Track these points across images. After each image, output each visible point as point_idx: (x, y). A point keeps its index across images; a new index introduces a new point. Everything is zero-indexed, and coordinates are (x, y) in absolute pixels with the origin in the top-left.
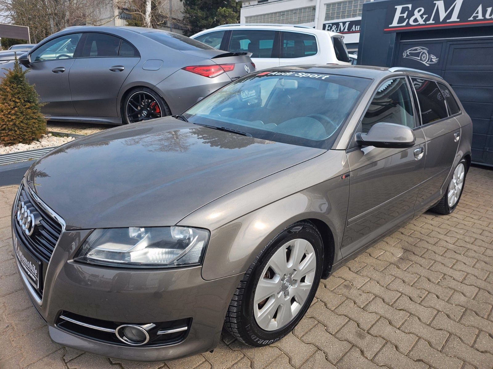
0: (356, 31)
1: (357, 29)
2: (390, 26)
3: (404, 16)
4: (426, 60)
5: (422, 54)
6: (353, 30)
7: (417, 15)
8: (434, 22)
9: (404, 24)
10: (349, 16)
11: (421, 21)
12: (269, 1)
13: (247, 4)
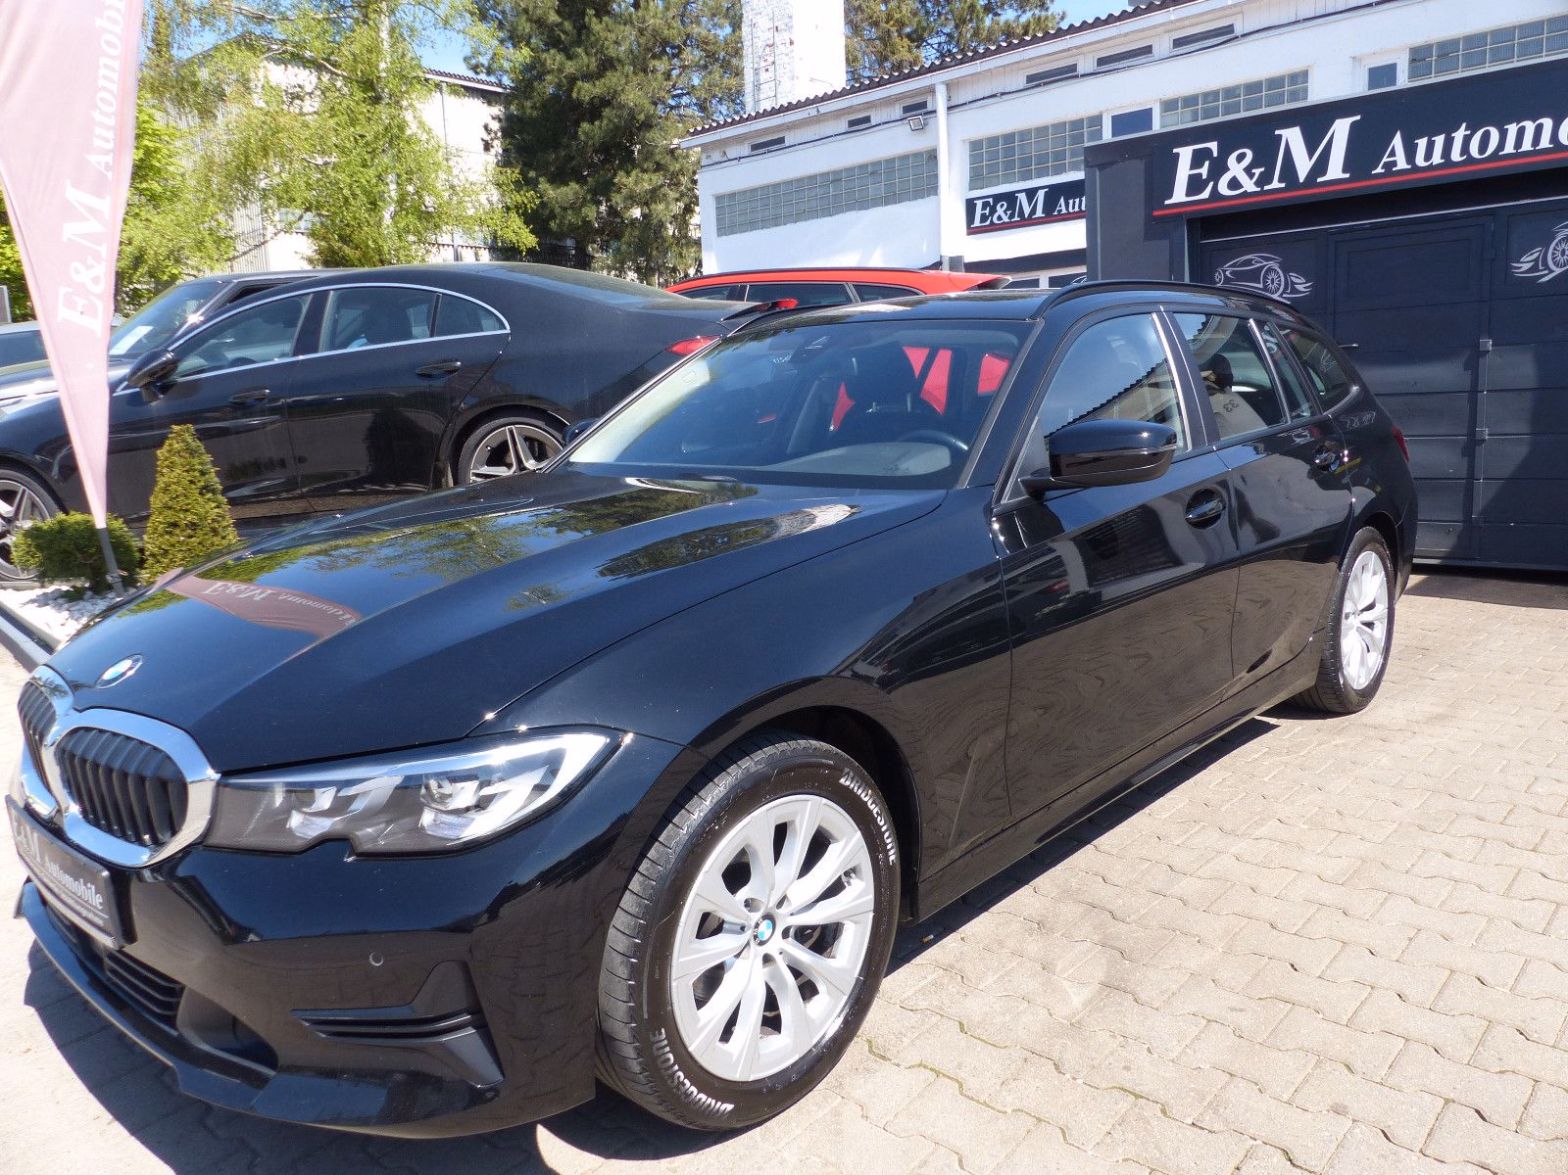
0: (1069, 213)
1: (1074, 208)
2: (1167, 202)
3: (1200, 175)
4: (1278, 289)
5: (1267, 273)
6: (1060, 211)
7: (1236, 168)
8: (1283, 185)
9: (1206, 194)
10: (1041, 174)
11: (1249, 186)
12: (787, 144)
13: (716, 156)
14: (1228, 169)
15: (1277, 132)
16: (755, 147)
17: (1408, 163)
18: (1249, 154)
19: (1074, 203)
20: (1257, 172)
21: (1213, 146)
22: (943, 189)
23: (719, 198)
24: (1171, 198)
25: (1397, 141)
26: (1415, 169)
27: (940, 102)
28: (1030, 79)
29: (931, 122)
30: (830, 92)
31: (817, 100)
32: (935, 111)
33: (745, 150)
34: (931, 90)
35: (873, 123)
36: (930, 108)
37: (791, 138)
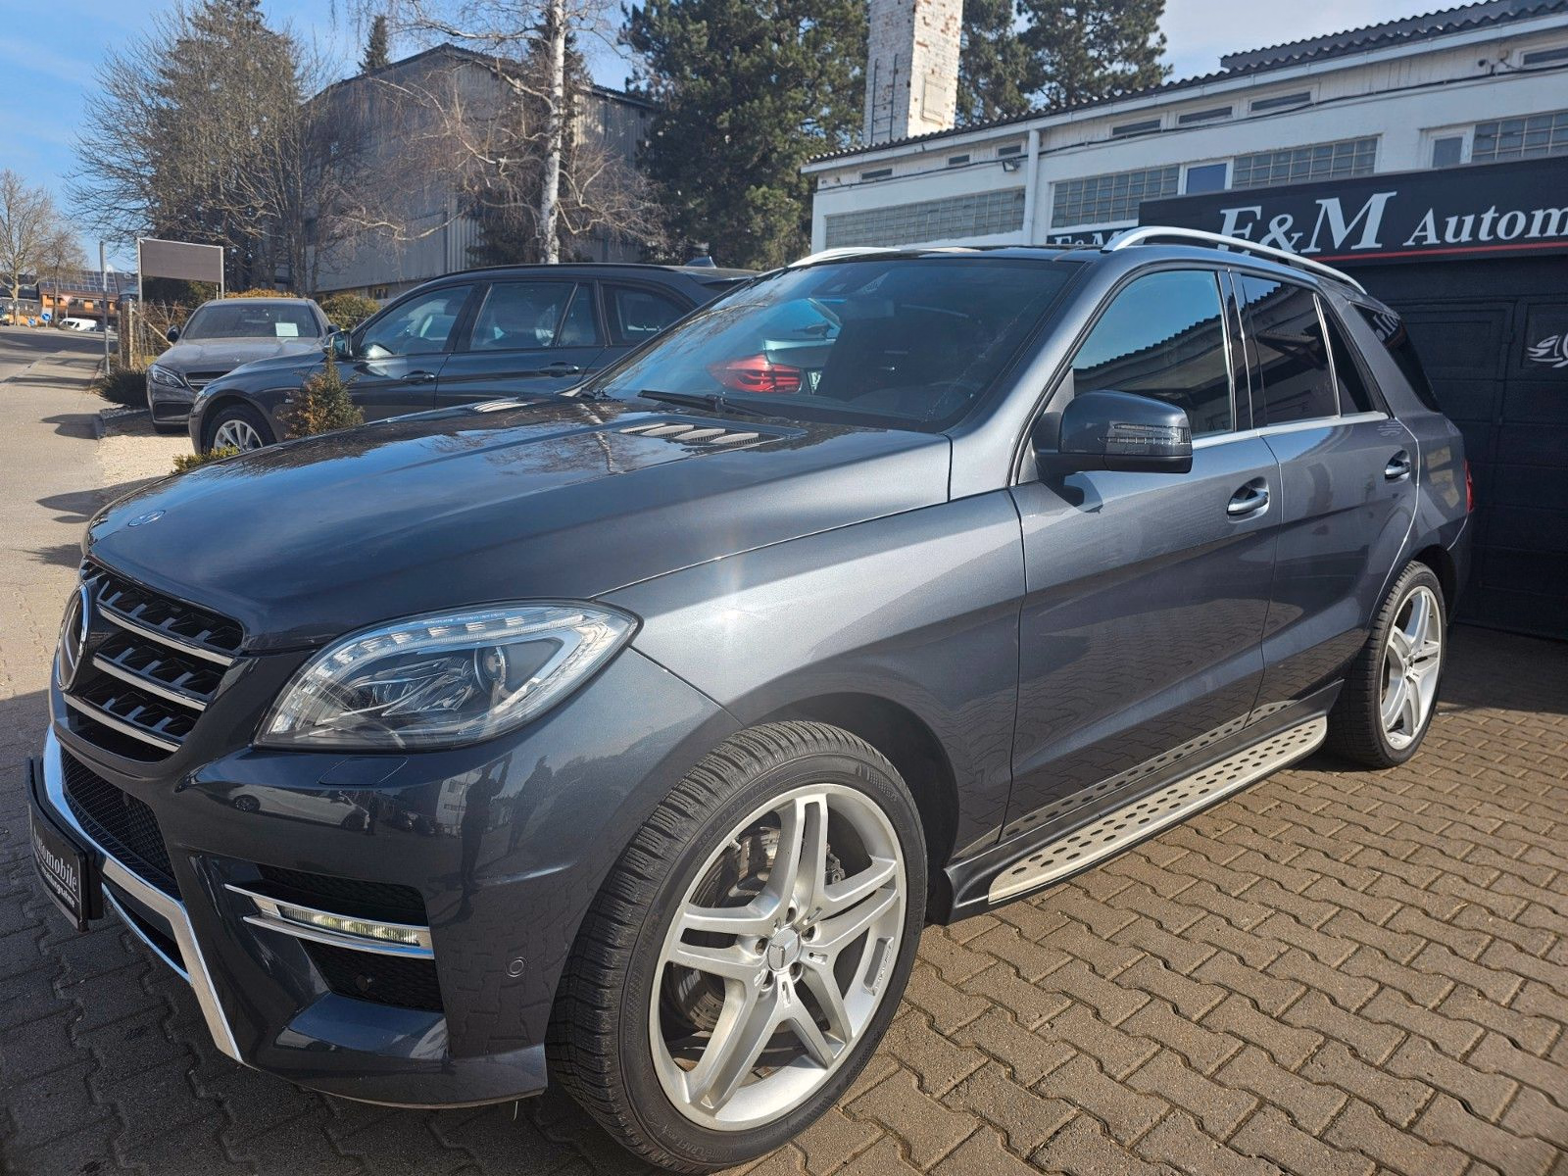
7: (1277, 231)
8: (1319, 250)
10: (1117, 217)
11: (1287, 248)
12: (894, 175)
13: (831, 182)
14: (1269, 231)
15: (1318, 202)
16: (865, 176)
17: (1438, 238)
18: (1290, 220)
20: (1296, 236)
21: (1258, 210)
22: (1027, 225)
23: (829, 218)
25: (1429, 218)
26: (1444, 244)
27: (1032, 147)
28: (1116, 131)
29: (1023, 164)
30: (936, 131)
31: (924, 139)
32: (1027, 156)
33: (856, 178)
34: (1025, 135)
35: (971, 161)
36: (1023, 152)
37: (897, 170)
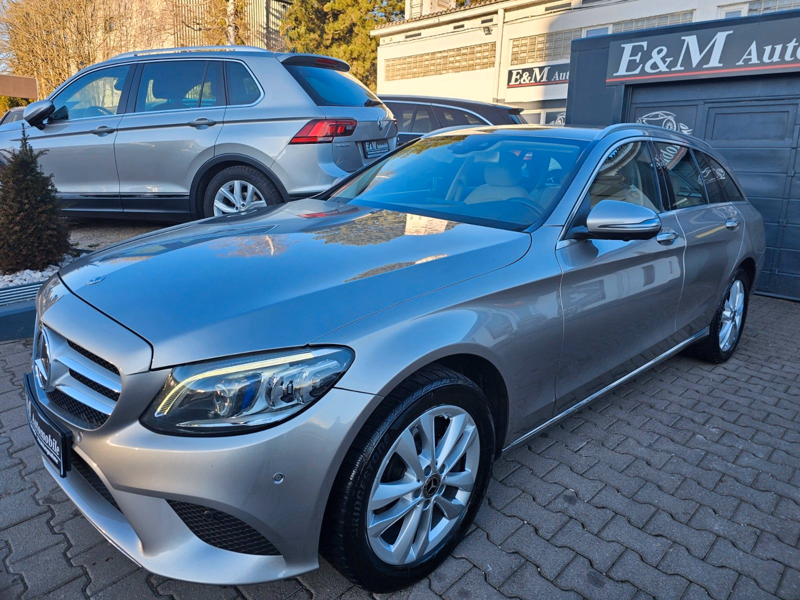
1: (562, 78)
2: (615, 75)
3: (636, 60)
5: (666, 122)
6: (555, 79)
7: (656, 57)
8: (683, 68)
9: (637, 71)
11: (663, 68)
12: (423, 36)
13: (387, 39)
14: (652, 58)
15: (683, 38)
16: (407, 37)
17: (758, 60)
18: (665, 50)
19: (563, 75)
20: (668, 60)
21: (645, 44)
22: (497, 64)
23: (387, 61)
24: (617, 71)
25: (753, 47)
26: (762, 63)
27: (499, 19)
28: (547, 9)
29: (494, 30)
30: (446, 10)
31: (439, 15)
32: (496, 25)
33: (402, 37)
34: (496, 12)
35: (465, 28)
36: (494, 22)
37: (424, 33)
